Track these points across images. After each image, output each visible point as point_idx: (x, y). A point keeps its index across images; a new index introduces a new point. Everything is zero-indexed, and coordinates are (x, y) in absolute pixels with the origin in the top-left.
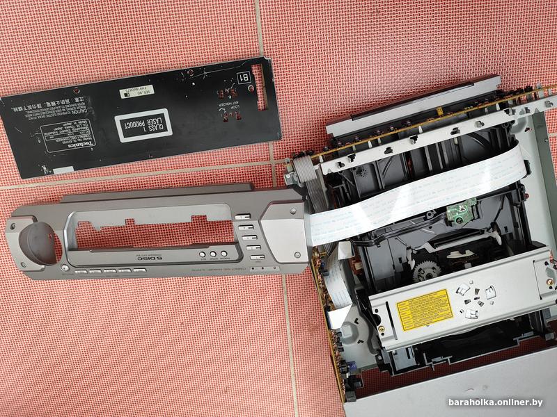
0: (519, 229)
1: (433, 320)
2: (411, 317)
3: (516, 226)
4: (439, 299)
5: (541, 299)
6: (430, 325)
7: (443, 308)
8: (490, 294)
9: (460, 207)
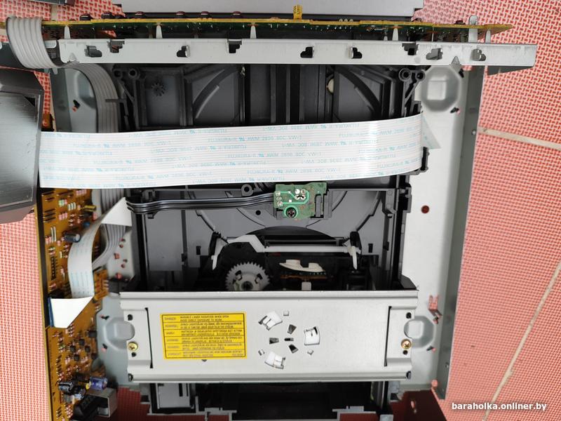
0: (389, 252)
1: (215, 355)
2: (180, 340)
3: (386, 247)
4: (230, 325)
5: (386, 365)
6: (208, 360)
7: (233, 340)
8: (312, 338)
9: (298, 192)
